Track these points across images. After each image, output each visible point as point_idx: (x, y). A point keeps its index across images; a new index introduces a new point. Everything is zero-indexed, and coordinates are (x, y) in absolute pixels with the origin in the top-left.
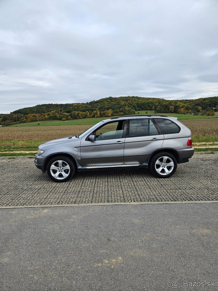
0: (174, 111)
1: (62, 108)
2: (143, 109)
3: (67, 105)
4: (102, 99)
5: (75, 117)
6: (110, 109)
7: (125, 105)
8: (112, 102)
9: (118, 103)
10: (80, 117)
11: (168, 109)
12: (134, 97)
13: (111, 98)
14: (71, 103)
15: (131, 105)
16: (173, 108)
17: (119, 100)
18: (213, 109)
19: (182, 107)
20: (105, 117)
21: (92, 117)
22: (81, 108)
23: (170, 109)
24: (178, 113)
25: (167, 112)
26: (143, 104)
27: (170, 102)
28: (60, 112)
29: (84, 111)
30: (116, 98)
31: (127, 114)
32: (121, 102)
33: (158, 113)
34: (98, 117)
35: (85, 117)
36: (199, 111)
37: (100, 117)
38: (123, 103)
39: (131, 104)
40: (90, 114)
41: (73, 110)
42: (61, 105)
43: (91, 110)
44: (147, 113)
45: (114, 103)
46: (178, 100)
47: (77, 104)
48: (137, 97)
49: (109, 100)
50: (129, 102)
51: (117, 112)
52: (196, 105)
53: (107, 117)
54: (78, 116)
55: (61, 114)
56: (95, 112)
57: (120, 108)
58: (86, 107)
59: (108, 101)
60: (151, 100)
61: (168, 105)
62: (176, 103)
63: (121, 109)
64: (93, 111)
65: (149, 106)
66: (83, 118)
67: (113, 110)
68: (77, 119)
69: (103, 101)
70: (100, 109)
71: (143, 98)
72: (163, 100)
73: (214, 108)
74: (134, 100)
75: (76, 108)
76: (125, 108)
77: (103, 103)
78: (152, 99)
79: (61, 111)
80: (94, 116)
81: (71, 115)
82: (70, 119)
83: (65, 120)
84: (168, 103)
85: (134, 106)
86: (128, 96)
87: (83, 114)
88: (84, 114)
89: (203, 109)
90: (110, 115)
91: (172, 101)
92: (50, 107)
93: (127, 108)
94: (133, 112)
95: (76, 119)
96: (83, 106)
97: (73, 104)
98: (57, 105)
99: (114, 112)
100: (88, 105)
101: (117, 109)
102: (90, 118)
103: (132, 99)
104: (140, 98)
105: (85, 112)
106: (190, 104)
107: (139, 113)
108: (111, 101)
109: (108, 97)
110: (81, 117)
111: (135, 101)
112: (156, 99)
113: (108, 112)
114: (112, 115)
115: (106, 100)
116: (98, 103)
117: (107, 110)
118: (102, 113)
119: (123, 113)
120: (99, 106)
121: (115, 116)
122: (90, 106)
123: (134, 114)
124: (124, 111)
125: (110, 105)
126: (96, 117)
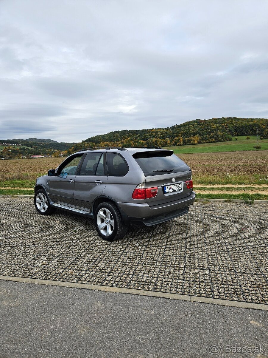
1: (137, 135)
2: (243, 134)
3: (143, 131)
4: (187, 122)
5: (152, 146)
6: (196, 134)
7: (218, 129)
8: (200, 126)
9: (209, 127)
12: (230, 118)
13: (198, 121)
14: (148, 129)
15: (226, 129)
17: (209, 123)
20: (190, 145)
21: (174, 145)
22: (160, 134)
26: (244, 127)
29: (163, 138)
30: (205, 120)
31: (220, 141)
32: (212, 126)
33: (264, 139)
34: (181, 145)
35: (165, 145)
37: (183, 145)
38: (215, 126)
39: (225, 127)
40: (171, 141)
41: (150, 137)
42: (137, 132)
43: (172, 137)
44: (248, 138)
45: (203, 127)
47: (155, 129)
48: (235, 118)
49: (195, 123)
50: (223, 124)
51: (206, 139)
53: (193, 145)
54: (156, 144)
55: (137, 142)
56: (177, 138)
57: (211, 132)
58: (166, 133)
59: (195, 125)
60: (254, 122)
63: (212, 134)
64: (174, 137)
65: (252, 130)
66: (162, 147)
67: (201, 135)
69: (187, 125)
70: (184, 135)
71: (244, 119)
74: (231, 122)
75: (154, 134)
76: (217, 133)
77: (188, 127)
78: (257, 119)
79: (136, 139)
81: (147, 143)
85: (230, 130)
86: (223, 118)
87: (162, 141)
88: (163, 142)
90: (196, 142)
92: (124, 134)
93: (220, 133)
94: (229, 138)
96: (162, 132)
97: (151, 129)
98: (132, 132)
99: (202, 139)
100: (169, 130)
102: (171, 147)
103: (228, 121)
104: (239, 119)
105: (165, 139)
107: (236, 139)
108: (198, 125)
109: (195, 119)
110: (159, 145)
111: (232, 123)
112: (262, 119)
113: (194, 139)
114: (199, 143)
115: (192, 123)
116: (181, 128)
117: (193, 136)
118: (186, 141)
119: (214, 140)
120: (183, 131)
121: (202, 143)
122: (171, 131)
123: (230, 140)
124: (216, 137)
125: (197, 130)
126: (178, 145)
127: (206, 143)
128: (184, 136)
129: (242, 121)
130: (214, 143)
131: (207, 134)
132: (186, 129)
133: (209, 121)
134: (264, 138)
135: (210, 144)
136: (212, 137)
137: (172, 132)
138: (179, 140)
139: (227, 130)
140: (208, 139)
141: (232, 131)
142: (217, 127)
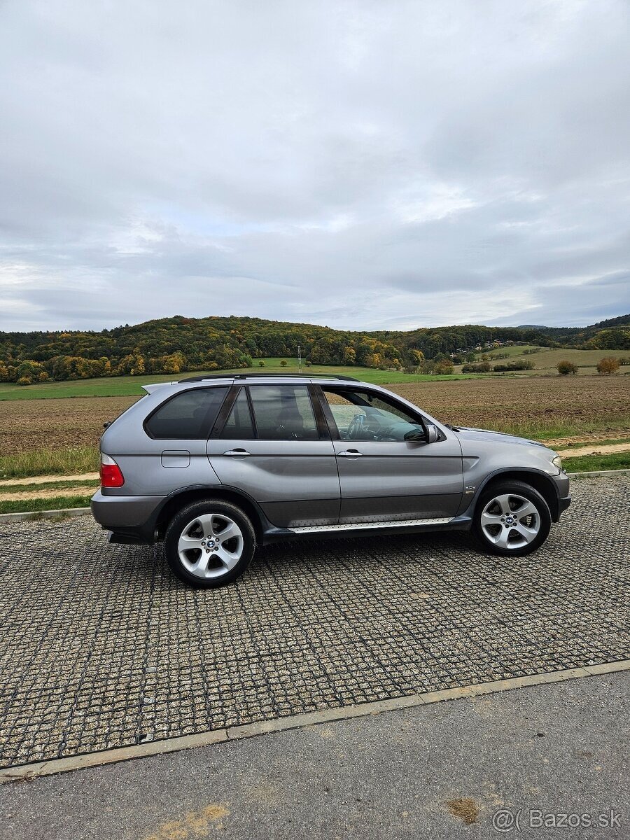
0: (355, 360)
1: (17, 345)
2: (273, 355)
3: (35, 336)
4: (152, 321)
5: (61, 375)
6: (176, 350)
7: (222, 341)
8: (184, 333)
9: (203, 335)
10: (80, 375)
11: (342, 355)
12: (247, 319)
13: (179, 320)
14: (51, 331)
15: (240, 342)
16: (353, 351)
17: (204, 326)
18: (449, 358)
19: (376, 352)
20: (161, 374)
21: (122, 374)
22: (84, 346)
23: (346, 356)
24: (365, 366)
25: (338, 362)
26: (274, 340)
27: (346, 337)
28: (10, 359)
29: (92, 355)
30: (194, 319)
31: (227, 367)
32: (210, 333)
33: (313, 366)
34: (141, 375)
35: (97, 374)
36: (418, 361)
37: (146, 375)
38: (216, 335)
39: (239, 338)
40: (114, 365)
41: (57, 351)
42: (16, 338)
43: (117, 354)
44: (284, 364)
45: (190, 334)
46: (365, 332)
47: (71, 332)
48: (257, 318)
49: (173, 325)
50: (233, 331)
51: (198, 361)
52: (409, 347)
53: (168, 374)
54: (73, 371)
55: (16, 365)
56: (130, 358)
57: (208, 348)
58: (100, 343)
59: (172, 329)
60: (294, 330)
61: (339, 345)
62: (361, 340)
63: (211, 352)
64: (122, 356)
65: (289, 346)
66: (91, 377)
67: (186, 354)
68: (72, 380)
69: (154, 328)
70: (146, 350)
71: (274, 323)
72: (328, 331)
73: (452, 356)
74: (249, 326)
75: (68, 345)
76: (222, 349)
77: (156, 333)
78: (298, 325)
79: (14, 355)
80: (126, 372)
81: (49, 369)
82: (45, 381)
83: (29, 384)
84: (340, 338)
85: (247, 345)
86: (232, 317)
87: (89, 364)
88: (94, 365)
89: (427, 358)
90: (177, 368)
91: (349, 333)
93: (227, 350)
94: (246, 362)
95: (68, 380)
96: (90, 341)
97: (57, 333)
99: (190, 361)
100: (109, 337)
101: (199, 352)
102: (114, 378)
103: (244, 325)
104: (265, 323)
105: (98, 359)
106: (395, 345)
107: (262, 365)
108: (179, 328)
109: (171, 316)
110: (83, 373)
111: (251, 330)
112: (308, 326)
113: (172, 361)
114: (184, 370)
115: (165, 323)
116: (140, 334)
117: (169, 354)
118: (151, 364)
119: (216, 365)
120: (143, 342)
121: (191, 371)
122: (113, 340)
123: (249, 365)
124: (219, 359)
125: (177, 341)
126: (132, 373)
127: (199, 370)
128: (146, 354)
129: (271, 326)
131: (200, 351)
132: (152, 337)
133: (202, 321)
134: (313, 364)
135: (207, 372)
137: (115, 341)
138: (134, 362)
139: (241, 345)
140: (202, 363)
141: (251, 346)
142: (221, 337)
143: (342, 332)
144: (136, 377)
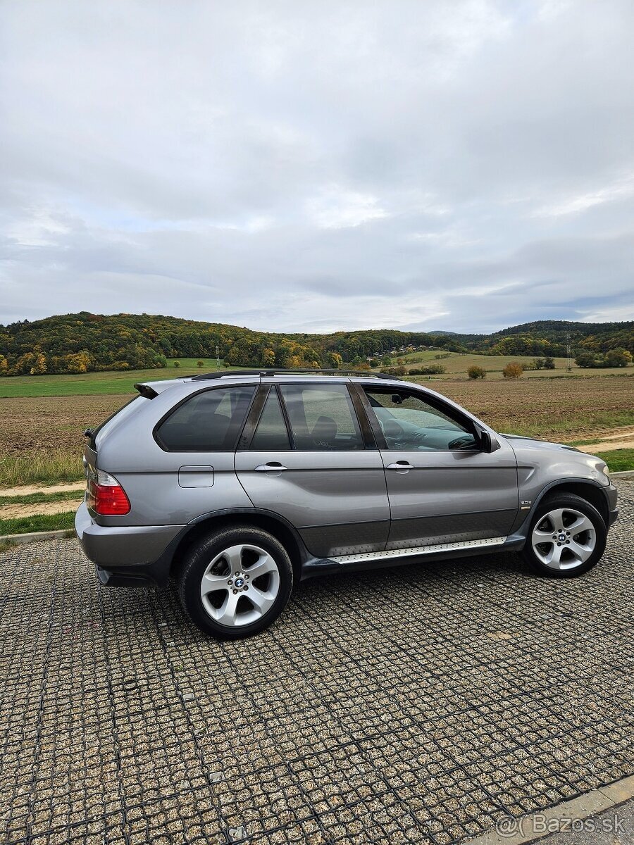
0: (274, 362)
2: (189, 355)
4: (55, 317)
6: (82, 349)
7: (133, 340)
8: (91, 330)
9: (112, 333)
11: (261, 357)
12: (160, 317)
13: (85, 317)
15: (153, 342)
16: (273, 353)
17: (113, 324)
18: (367, 361)
19: (295, 354)
20: (66, 374)
21: (20, 374)
23: (266, 358)
25: (257, 364)
26: (191, 340)
27: (266, 338)
30: (102, 316)
31: (140, 367)
32: (120, 331)
34: (42, 374)
36: (337, 364)
37: (48, 374)
38: (127, 333)
39: (152, 337)
40: (11, 363)
43: (14, 352)
44: (200, 364)
45: (98, 332)
46: (284, 334)
48: (171, 317)
49: (79, 322)
50: (146, 330)
51: (107, 361)
52: (328, 350)
53: (73, 373)
56: (30, 356)
57: (118, 346)
59: (78, 325)
61: (258, 347)
62: (280, 342)
63: (122, 351)
64: (21, 353)
65: (207, 346)
67: (94, 352)
69: (57, 324)
70: (47, 348)
71: (190, 322)
72: (246, 332)
73: (369, 359)
74: (163, 324)
76: (133, 348)
78: (215, 325)
80: (25, 372)
84: (259, 339)
85: (161, 344)
86: (144, 314)
89: (345, 361)
90: (83, 367)
91: (268, 334)
93: (139, 350)
94: (160, 362)
99: (98, 360)
100: (5, 333)
103: (157, 323)
104: (180, 322)
106: (313, 347)
107: (177, 365)
108: (86, 325)
109: (76, 312)
111: (165, 329)
114: (91, 370)
115: (69, 319)
116: (40, 331)
117: (74, 352)
118: (53, 363)
119: (127, 364)
120: (45, 339)
121: (99, 371)
122: (10, 337)
123: (163, 366)
124: (131, 359)
125: (83, 338)
126: (32, 372)
127: (109, 370)
128: (48, 352)
129: (186, 326)
130: (128, 372)
131: (110, 349)
132: (54, 334)
133: (112, 318)
134: (231, 365)
135: (118, 373)
136: (123, 358)
137: (12, 338)
138: (34, 361)
139: (154, 344)
140: (112, 362)
141: (165, 346)
142: (133, 336)
143: (260, 334)
144: (37, 377)
